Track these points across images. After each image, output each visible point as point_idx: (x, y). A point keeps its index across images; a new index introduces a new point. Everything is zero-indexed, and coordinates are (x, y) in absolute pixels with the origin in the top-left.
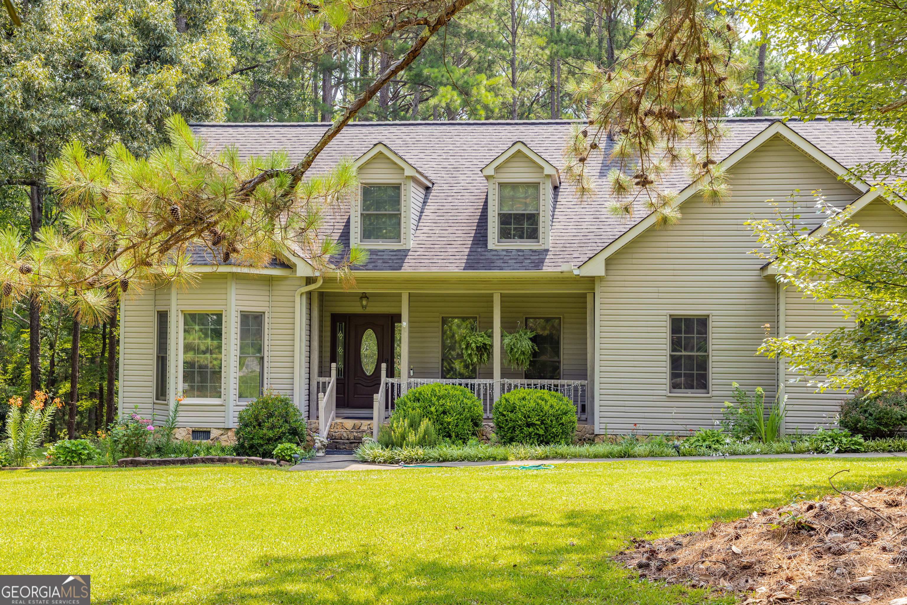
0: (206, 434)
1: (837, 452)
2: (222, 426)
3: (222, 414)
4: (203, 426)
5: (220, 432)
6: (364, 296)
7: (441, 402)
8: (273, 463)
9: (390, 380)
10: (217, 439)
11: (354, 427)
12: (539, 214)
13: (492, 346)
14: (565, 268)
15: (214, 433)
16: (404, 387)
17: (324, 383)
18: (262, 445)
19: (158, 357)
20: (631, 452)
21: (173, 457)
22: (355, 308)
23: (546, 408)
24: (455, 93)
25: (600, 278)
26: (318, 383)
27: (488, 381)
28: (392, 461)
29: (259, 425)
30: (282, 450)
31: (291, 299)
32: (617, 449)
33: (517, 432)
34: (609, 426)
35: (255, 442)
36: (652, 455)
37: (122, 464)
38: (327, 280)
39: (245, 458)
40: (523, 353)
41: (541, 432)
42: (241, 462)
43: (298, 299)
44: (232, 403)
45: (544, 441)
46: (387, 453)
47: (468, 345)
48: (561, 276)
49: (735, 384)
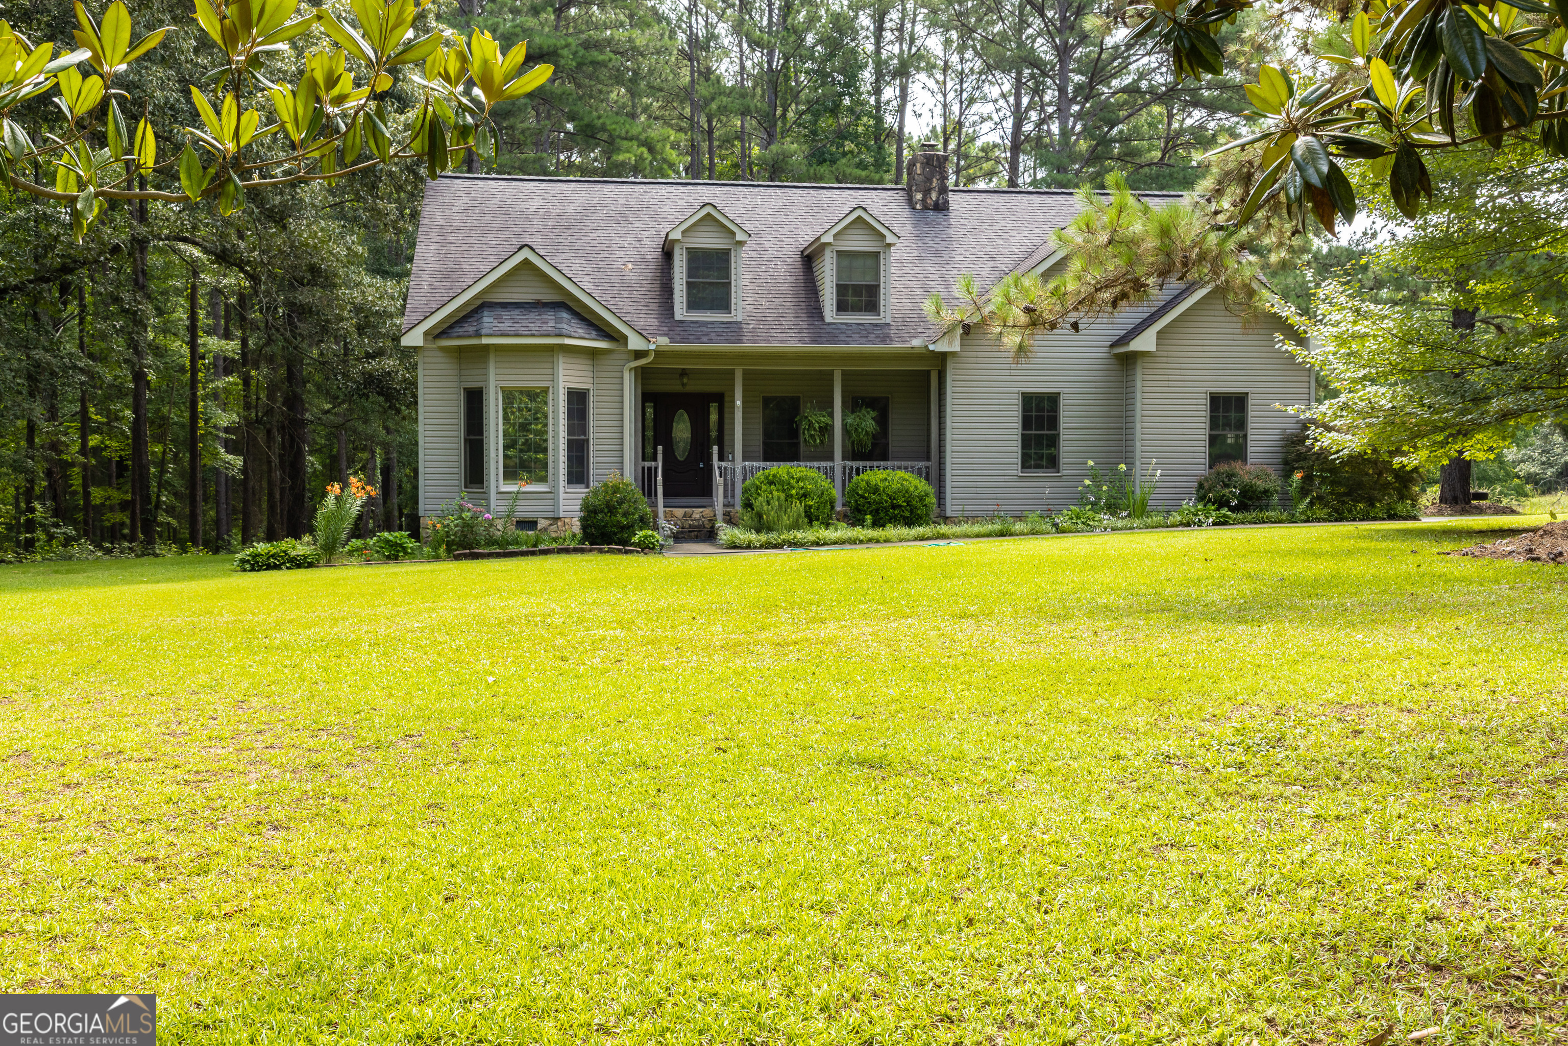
0: (530, 524)
1: (1215, 524)
2: (551, 515)
3: (551, 502)
4: (529, 515)
5: (548, 522)
6: (684, 373)
7: (801, 484)
8: (638, 552)
9: (723, 464)
10: (545, 529)
11: (685, 516)
12: (879, 286)
13: (832, 426)
14: (916, 343)
15: (542, 523)
16: (738, 471)
17: (650, 469)
18: (615, 534)
19: (465, 440)
20: (1013, 530)
21: (511, 548)
22: (674, 386)
23: (912, 489)
24: (644, 150)
25: (953, 354)
26: (643, 468)
27: (829, 464)
28: (767, 546)
29: (610, 511)
30: (646, 537)
31: (618, 375)
32: (997, 527)
33: (882, 515)
34: (967, 508)
35: (609, 529)
36: (1033, 533)
37: (457, 558)
38: (658, 353)
39: (606, 547)
40: (867, 434)
41: (907, 514)
42: (601, 551)
43: (626, 376)
44: (562, 490)
45: (909, 523)
46: (763, 537)
47: (811, 424)
48: (911, 351)
49: (1091, 463)
